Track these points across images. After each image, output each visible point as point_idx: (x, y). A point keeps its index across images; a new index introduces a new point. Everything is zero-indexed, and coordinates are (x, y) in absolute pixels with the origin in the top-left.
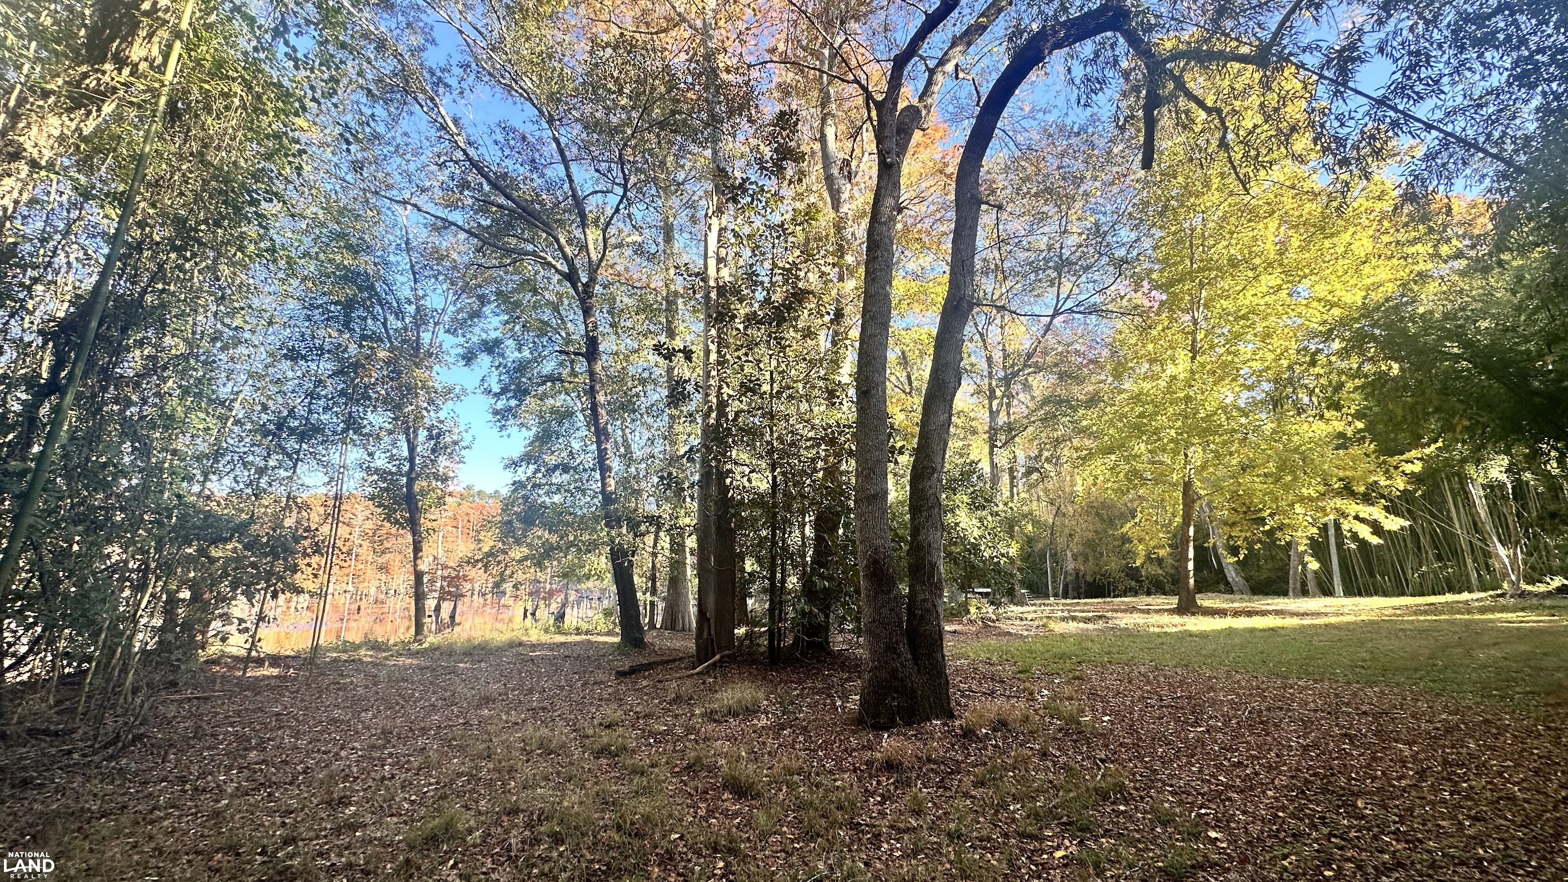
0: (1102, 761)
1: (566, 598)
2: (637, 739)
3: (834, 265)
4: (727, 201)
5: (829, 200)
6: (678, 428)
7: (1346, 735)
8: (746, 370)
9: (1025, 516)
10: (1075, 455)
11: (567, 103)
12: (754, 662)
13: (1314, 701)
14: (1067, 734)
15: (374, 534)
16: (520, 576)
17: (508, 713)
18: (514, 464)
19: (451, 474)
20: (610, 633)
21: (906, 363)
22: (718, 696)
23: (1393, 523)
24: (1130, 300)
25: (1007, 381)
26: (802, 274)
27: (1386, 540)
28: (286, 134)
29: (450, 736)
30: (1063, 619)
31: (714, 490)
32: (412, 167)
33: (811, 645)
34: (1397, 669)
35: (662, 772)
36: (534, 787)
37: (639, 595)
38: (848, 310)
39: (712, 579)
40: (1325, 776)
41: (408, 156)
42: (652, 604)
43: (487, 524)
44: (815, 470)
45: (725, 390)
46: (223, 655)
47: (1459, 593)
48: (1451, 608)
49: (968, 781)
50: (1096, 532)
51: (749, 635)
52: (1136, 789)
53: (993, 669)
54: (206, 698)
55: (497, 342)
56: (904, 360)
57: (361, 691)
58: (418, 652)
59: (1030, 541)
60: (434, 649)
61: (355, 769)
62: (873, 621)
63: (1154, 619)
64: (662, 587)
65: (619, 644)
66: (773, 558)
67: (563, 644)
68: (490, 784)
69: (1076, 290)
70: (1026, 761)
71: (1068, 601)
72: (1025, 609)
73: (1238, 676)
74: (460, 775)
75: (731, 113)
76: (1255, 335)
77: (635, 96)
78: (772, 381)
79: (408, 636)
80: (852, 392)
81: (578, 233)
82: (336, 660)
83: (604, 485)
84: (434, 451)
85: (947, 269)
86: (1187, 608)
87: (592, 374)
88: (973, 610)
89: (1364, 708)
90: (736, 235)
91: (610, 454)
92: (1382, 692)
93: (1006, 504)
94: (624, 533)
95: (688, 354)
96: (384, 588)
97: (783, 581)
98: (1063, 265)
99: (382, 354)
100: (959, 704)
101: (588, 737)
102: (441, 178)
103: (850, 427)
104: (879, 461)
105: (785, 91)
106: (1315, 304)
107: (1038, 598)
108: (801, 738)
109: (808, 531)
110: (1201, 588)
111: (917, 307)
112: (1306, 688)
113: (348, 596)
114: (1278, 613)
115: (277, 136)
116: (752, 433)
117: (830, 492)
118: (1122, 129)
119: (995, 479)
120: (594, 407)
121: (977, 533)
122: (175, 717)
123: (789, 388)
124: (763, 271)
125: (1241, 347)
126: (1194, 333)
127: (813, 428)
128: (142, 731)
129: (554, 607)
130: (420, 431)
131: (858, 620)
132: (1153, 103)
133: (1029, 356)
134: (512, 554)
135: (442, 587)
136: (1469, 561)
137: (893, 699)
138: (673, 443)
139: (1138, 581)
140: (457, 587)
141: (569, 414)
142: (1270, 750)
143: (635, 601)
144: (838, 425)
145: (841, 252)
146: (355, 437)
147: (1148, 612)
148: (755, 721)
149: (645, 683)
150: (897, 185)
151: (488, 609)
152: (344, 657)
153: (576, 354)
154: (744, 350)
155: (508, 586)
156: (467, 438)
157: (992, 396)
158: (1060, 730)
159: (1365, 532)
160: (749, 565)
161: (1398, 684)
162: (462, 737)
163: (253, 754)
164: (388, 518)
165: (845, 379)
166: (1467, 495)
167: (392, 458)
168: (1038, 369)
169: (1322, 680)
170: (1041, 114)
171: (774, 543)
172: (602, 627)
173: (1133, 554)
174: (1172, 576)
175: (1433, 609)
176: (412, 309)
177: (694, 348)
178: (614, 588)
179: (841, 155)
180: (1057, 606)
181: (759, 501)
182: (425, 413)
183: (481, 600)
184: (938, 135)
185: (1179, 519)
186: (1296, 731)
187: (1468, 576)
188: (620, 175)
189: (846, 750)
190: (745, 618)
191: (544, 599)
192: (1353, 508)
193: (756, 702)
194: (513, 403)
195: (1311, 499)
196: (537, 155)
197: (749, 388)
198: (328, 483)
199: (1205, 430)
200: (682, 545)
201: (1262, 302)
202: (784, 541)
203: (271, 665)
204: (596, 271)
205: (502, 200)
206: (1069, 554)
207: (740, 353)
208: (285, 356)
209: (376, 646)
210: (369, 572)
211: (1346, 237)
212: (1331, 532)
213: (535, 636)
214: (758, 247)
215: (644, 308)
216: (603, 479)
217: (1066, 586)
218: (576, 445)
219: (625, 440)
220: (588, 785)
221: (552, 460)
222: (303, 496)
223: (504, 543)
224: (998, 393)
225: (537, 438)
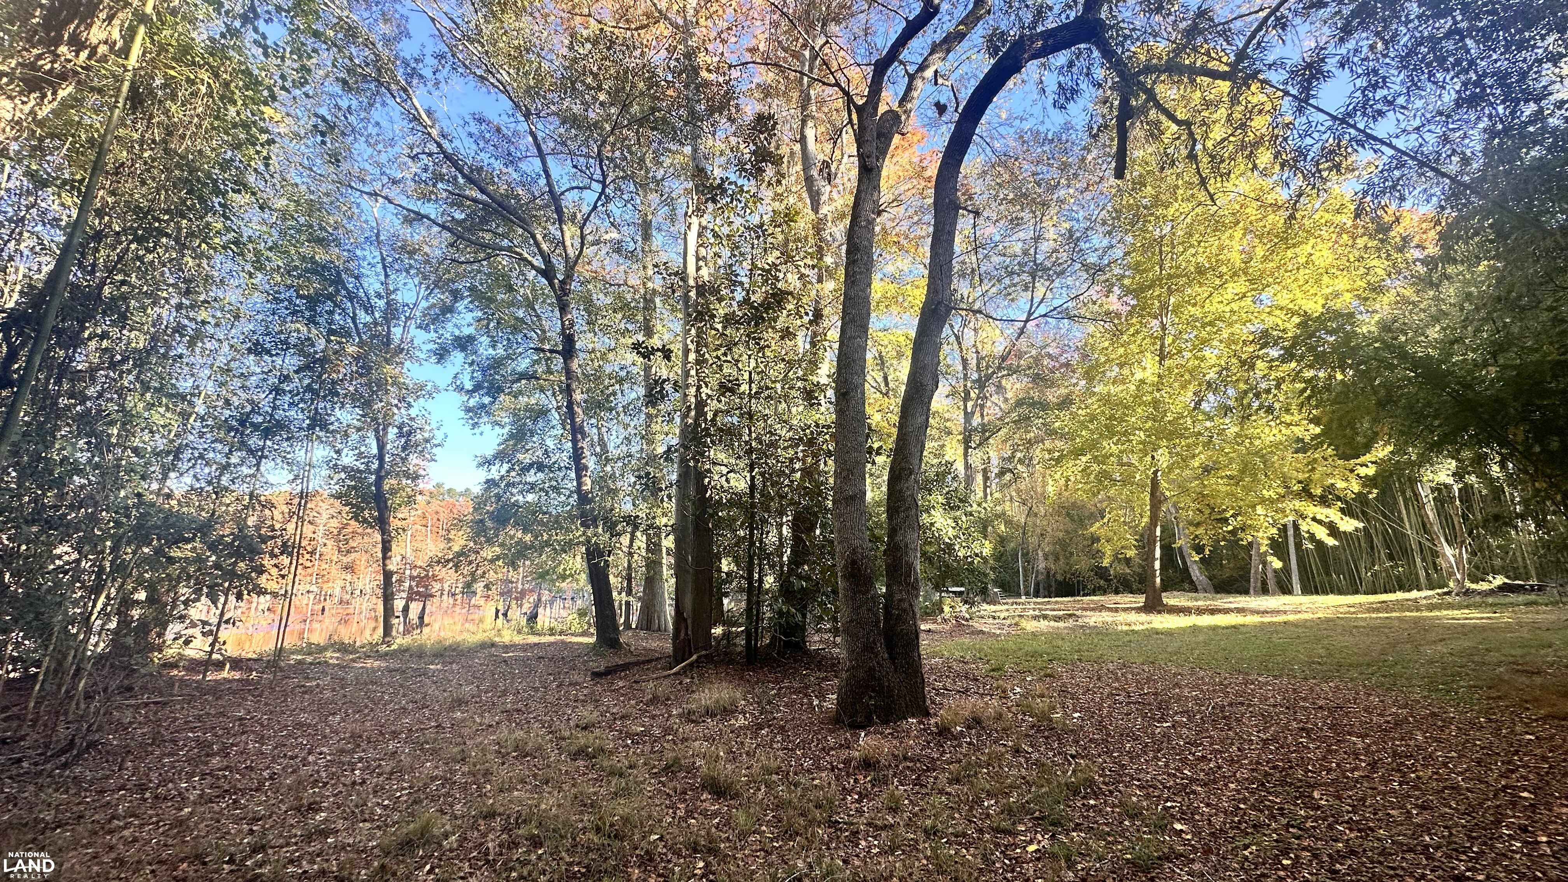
0: (1073, 757)
1: (539, 600)
2: (614, 740)
3: (813, 267)
4: (706, 201)
5: (808, 201)
6: (655, 427)
7: (1303, 729)
8: (726, 371)
9: (997, 516)
10: (1047, 456)
11: (545, 98)
12: (731, 662)
13: (1274, 696)
14: (1038, 731)
15: (339, 533)
16: (492, 576)
17: (481, 716)
18: (487, 463)
19: (422, 472)
20: (584, 634)
21: (883, 363)
22: (696, 696)
23: (1348, 525)
24: (1101, 306)
25: (981, 384)
26: (781, 275)
27: (1341, 541)
28: (254, 123)
29: (422, 739)
30: (1035, 618)
31: (692, 492)
32: (383, 158)
33: (788, 645)
34: (1350, 665)
35: (641, 773)
36: (510, 790)
37: (615, 594)
38: (826, 312)
39: (690, 579)
40: (1284, 769)
41: (380, 147)
42: (628, 604)
43: (459, 523)
44: (793, 471)
45: (704, 389)
46: (181, 657)
47: (1409, 591)
48: (1401, 605)
49: (943, 778)
50: (1067, 532)
51: (727, 635)
52: (1104, 783)
53: (967, 667)
54: (165, 704)
55: (471, 339)
56: (881, 361)
57: (328, 694)
58: (386, 654)
59: (1002, 540)
60: (403, 651)
61: (324, 775)
62: (851, 621)
63: (1122, 617)
64: (639, 589)
65: (595, 645)
66: (751, 558)
67: (535, 644)
68: (464, 788)
69: (1049, 295)
70: (1000, 757)
71: (1039, 600)
72: (998, 607)
73: (1202, 673)
74: (434, 779)
75: (711, 111)
76: (1221, 341)
77: (614, 94)
78: (751, 381)
79: (376, 637)
80: (830, 393)
81: (553, 229)
82: (300, 662)
83: (580, 484)
84: (404, 449)
85: (926, 272)
86: (1153, 606)
87: (568, 372)
88: (946, 609)
89: (1321, 703)
90: (716, 235)
91: (587, 453)
92: (1337, 687)
93: (979, 505)
94: (600, 532)
95: (667, 354)
96: (349, 588)
97: (761, 581)
98: (1038, 271)
99: (351, 349)
100: (933, 702)
101: (564, 739)
102: (414, 170)
103: (829, 427)
104: (857, 463)
105: (767, 92)
106: (1278, 312)
107: (1010, 596)
108: (779, 738)
109: (785, 531)
110: (1167, 586)
111: (895, 309)
112: (1267, 683)
113: (312, 596)
114: (1240, 611)
115: (246, 126)
116: (729, 434)
117: (807, 492)
118: (1095, 137)
119: (969, 480)
120: (570, 406)
121: (951, 533)
122: (130, 723)
123: (767, 388)
124: (742, 272)
125: (1207, 353)
126: (1162, 339)
127: (791, 429)
128: (97, 737)
129: (527, 607)
130: (390, 429)
131: (835, 619)
132: (1126, 113)
133: (1003, 358)
134: (483, 554)
135: (410, 587)
136: (1418, 560)
137: (871, 698)
138: (650, 442)
139: (1106, 580)
140: (426, 587)
141: (541, 413)
142: (1232, 744)
143: (611, 601)
144: (817, 426)
145: (820, 253)
146: (322, 434)
147: (1116, 610)
148: (733, 722)
149: (621, 684)
150: (877, 187)
151: (457, 609)
152: (309, 659)
153: (551, 351)
154: (723, 350)
155: (479, 586)
156: (439, 436)
157: (966, 398)
158: (1032, 727)
159: (1322, 533)
160: (726, 565)
161: (1352, 680)
162: (436, 740)
163: (215, 761)
164: (356, 517)
165: (824, 380)
166: (1417, 495)
167: (360, 455)
168: (1013, 371)
169: (1281, 676)
170: (1017, 122)
171: (752, 544)
172: (576, 627)
173: (1099, 554)
174: (1139, 575)
175: (1385, 606)
176: (381, 303)
177: (672, 347)
178: (589, 588)
179: (821, 157)
180: (1030, 605)
181: (736, 501)
182: (395, 410)
183: (451, 601)
184: (915, 139)
185: (1146, 520)
186: (1256, 726)
187: (1417, 574)
188: (599, 171)
189: (823, 749)
190: (720, 617)
191: (517, 599)
192: (1312, 510)
193: (734, 703)
194: (487, 400)
195: (1272, 501)
196: (512, 149)
197: (727, 388)
198: (293, 481)
199: (1172, 433)
200: (658, 545)
201: (1228, 309)
202: (761, 542)
203: (232, 668)
204: (572, 268)
205: (475, 194)
206: (1040, 553)
207: (719, 353)
208: (249, 350)
209: (343, 648)
210: (334, 571)
211: (1308, 248)
212: (1291, 532)
213: (508, 637)
214: (738, 248)
215: (623, 307)
216: (579, 477)
217: (1037, 585)
218: (550, 443)
219: (601, 441)
220: (566, 787)
221: (526, 458)
222: (266, 494)
223: (475, 543)
224: (973, 395)
225: (512, 436)
